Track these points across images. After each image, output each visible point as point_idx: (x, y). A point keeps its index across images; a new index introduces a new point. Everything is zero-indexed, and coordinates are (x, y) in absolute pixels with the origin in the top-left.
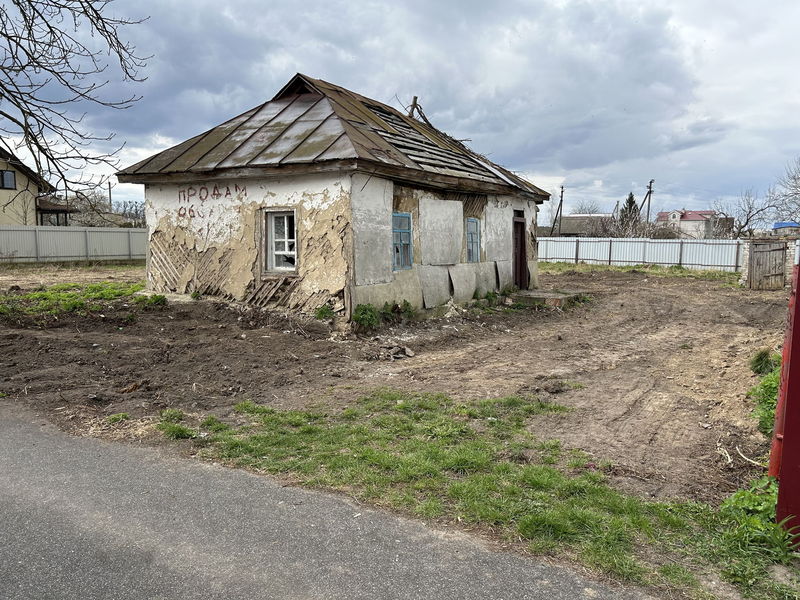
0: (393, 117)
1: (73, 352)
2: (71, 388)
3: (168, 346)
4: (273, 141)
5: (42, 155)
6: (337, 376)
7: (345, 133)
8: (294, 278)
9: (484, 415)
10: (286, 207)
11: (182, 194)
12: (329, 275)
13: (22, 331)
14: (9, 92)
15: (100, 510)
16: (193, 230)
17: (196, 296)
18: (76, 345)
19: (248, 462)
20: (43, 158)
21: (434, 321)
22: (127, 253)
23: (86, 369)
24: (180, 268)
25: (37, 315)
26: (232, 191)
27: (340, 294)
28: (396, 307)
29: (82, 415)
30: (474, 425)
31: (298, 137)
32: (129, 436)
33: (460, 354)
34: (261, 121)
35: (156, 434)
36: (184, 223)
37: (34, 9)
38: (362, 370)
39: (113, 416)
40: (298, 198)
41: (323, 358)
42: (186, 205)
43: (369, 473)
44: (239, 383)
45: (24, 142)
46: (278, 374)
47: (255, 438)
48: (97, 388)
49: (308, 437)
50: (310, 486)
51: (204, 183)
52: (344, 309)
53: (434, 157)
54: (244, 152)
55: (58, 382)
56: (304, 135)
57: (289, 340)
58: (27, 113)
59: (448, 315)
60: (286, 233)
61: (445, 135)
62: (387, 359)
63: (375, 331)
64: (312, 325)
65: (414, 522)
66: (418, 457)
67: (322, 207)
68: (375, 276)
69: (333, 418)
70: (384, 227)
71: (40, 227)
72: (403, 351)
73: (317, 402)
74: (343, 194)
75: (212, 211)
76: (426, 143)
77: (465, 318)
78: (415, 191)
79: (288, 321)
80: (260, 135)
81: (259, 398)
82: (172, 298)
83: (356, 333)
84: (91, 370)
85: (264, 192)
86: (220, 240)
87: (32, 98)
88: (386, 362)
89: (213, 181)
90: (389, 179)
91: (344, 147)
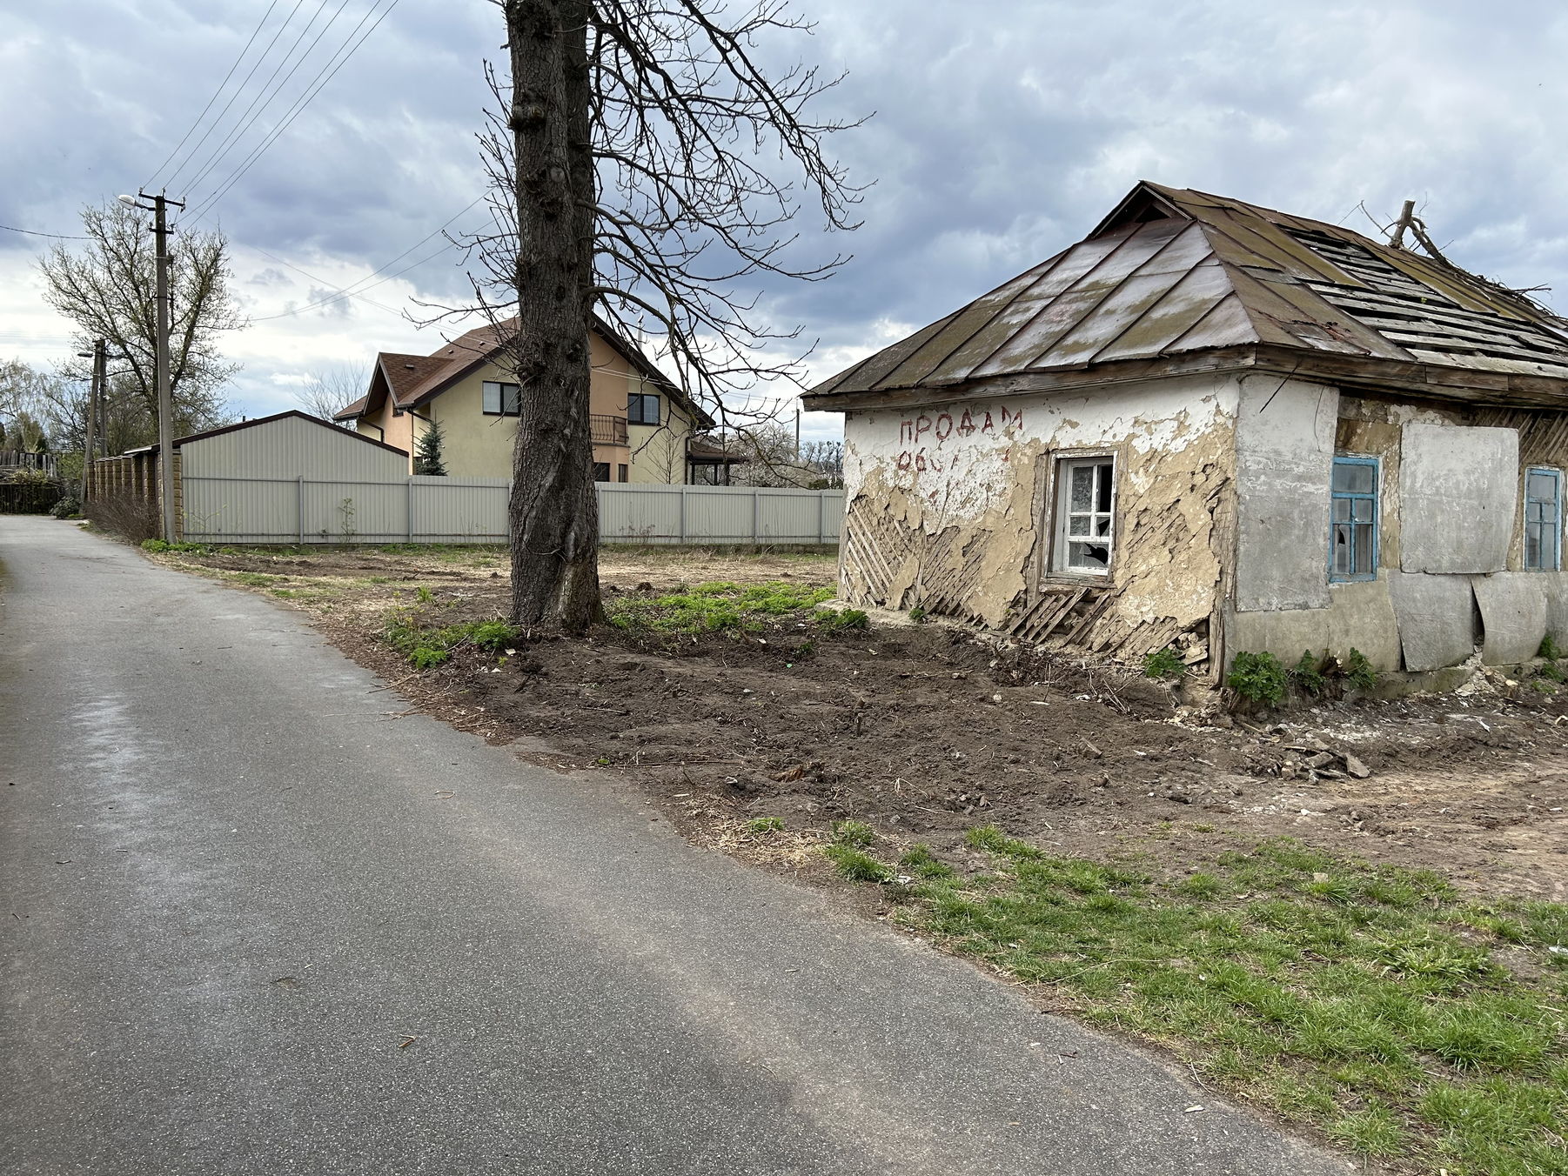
0: (1350, 250)
1: (712, 700)
2: (701, 761)
3: (862, 704)
4: (1081, 321)
5: (691, 367)
6: (1179, 799)
7: (1233, 294)
8: (1104, 589)
9: (1541, 939)
10: (1097, 448)
11: (906, 429)
12: (1177, 587)
13: (645, 658)
14: (651, 267)
15: (718, 985)
16: (923, 494)
17: (918, 616)
18: (718, 689)
19: (980, 948)
20: (693, 372)
21: (1426, 701)
22: (816, 533)
23: (730, 732)
24: (894, 563)
25: (668, 632)
26: (996, 419)
27: (1200, 628)
28: (1331, 662)
29: (712, 812)
30: (1511, 958)
31: (1132, 309)
32: (779, 861)
33: (1491, 784)
34: (1061, 282)
35: (823, 864)
36: (907, 482)
37: (696, 124)
38: (1239, 794)
39: (757, 820)
40: (1122, 430)
41: (1154, 759)
42: (912, 448)
43: (1230, 1022)
44: (981, 788)
45: (668, 348)
46: (1058, 780)
47: (998, 903)
48: (742, 766)
49: (1104, 920)
50: (1097, 1022)
51: (947, 406)
52: (1207, 660)
53: (1448, 330)
54: (1020, 347)
55: (684, 750)
56: (1143, 303)
57: (1086, 716)
58: (673, 300)
59: (1466, 690)
60: (1094, 499)
61: (1481, 281)
62: (1301, 776)
63: (1276, 713)
64: (1135, 688)
65: (1329, 1155)
66: (1355, 1010)
67: (1172, 447)
68: (1283, 592)
69: (1163, 888)
70: (1310, 488)
71: (690, 488)
72: (1342, 764)
73: (1130, 850)
74: (1220, 420)
75: (956, 459)
76: (1429, 302)
77: (1512, 699)
78: (1394, 408)
79: (1086, 675)
80: (1056, 309)
81: (1015, 823)
82: (879, 617)
83: (1232, 713)
84: (735, 733)
85: (1057, 419)
86: (967, 513)
87: (683, 274)
88: (1298, 783)
89: (962, 402)
90: (1331, 383)
91: (1228, 322)
